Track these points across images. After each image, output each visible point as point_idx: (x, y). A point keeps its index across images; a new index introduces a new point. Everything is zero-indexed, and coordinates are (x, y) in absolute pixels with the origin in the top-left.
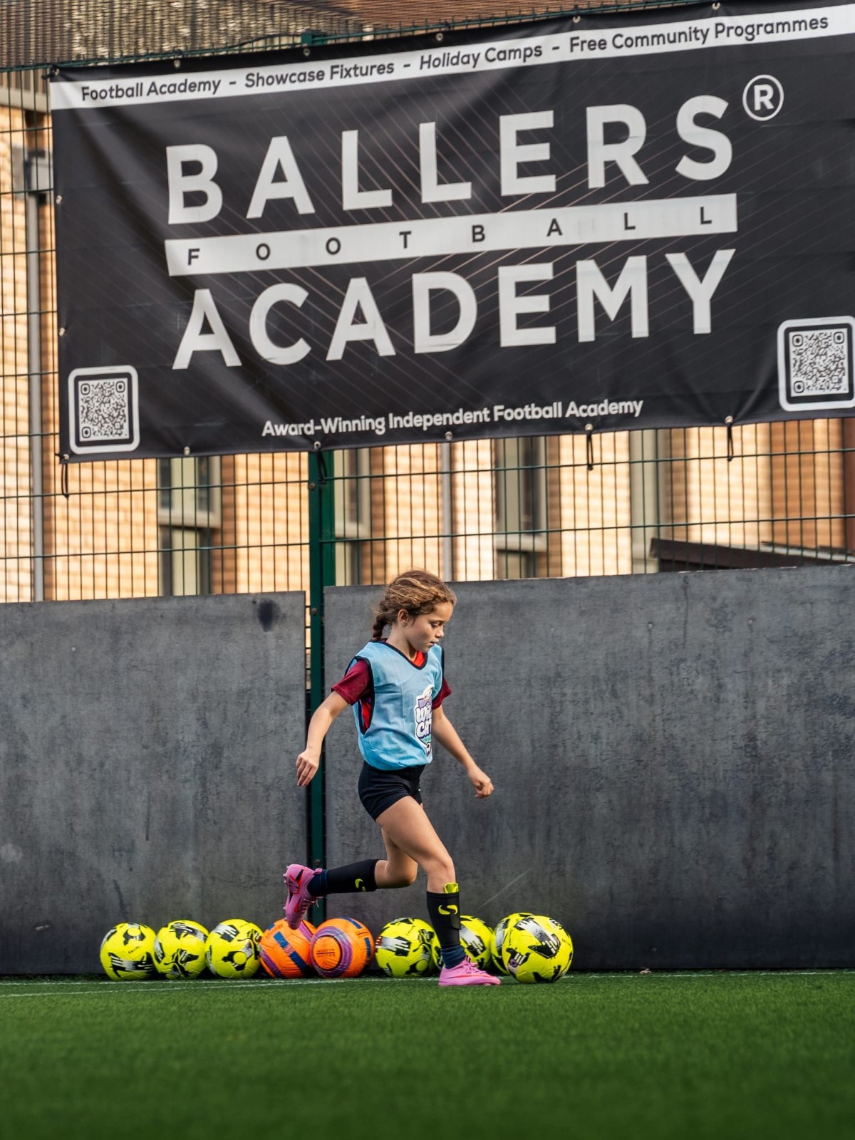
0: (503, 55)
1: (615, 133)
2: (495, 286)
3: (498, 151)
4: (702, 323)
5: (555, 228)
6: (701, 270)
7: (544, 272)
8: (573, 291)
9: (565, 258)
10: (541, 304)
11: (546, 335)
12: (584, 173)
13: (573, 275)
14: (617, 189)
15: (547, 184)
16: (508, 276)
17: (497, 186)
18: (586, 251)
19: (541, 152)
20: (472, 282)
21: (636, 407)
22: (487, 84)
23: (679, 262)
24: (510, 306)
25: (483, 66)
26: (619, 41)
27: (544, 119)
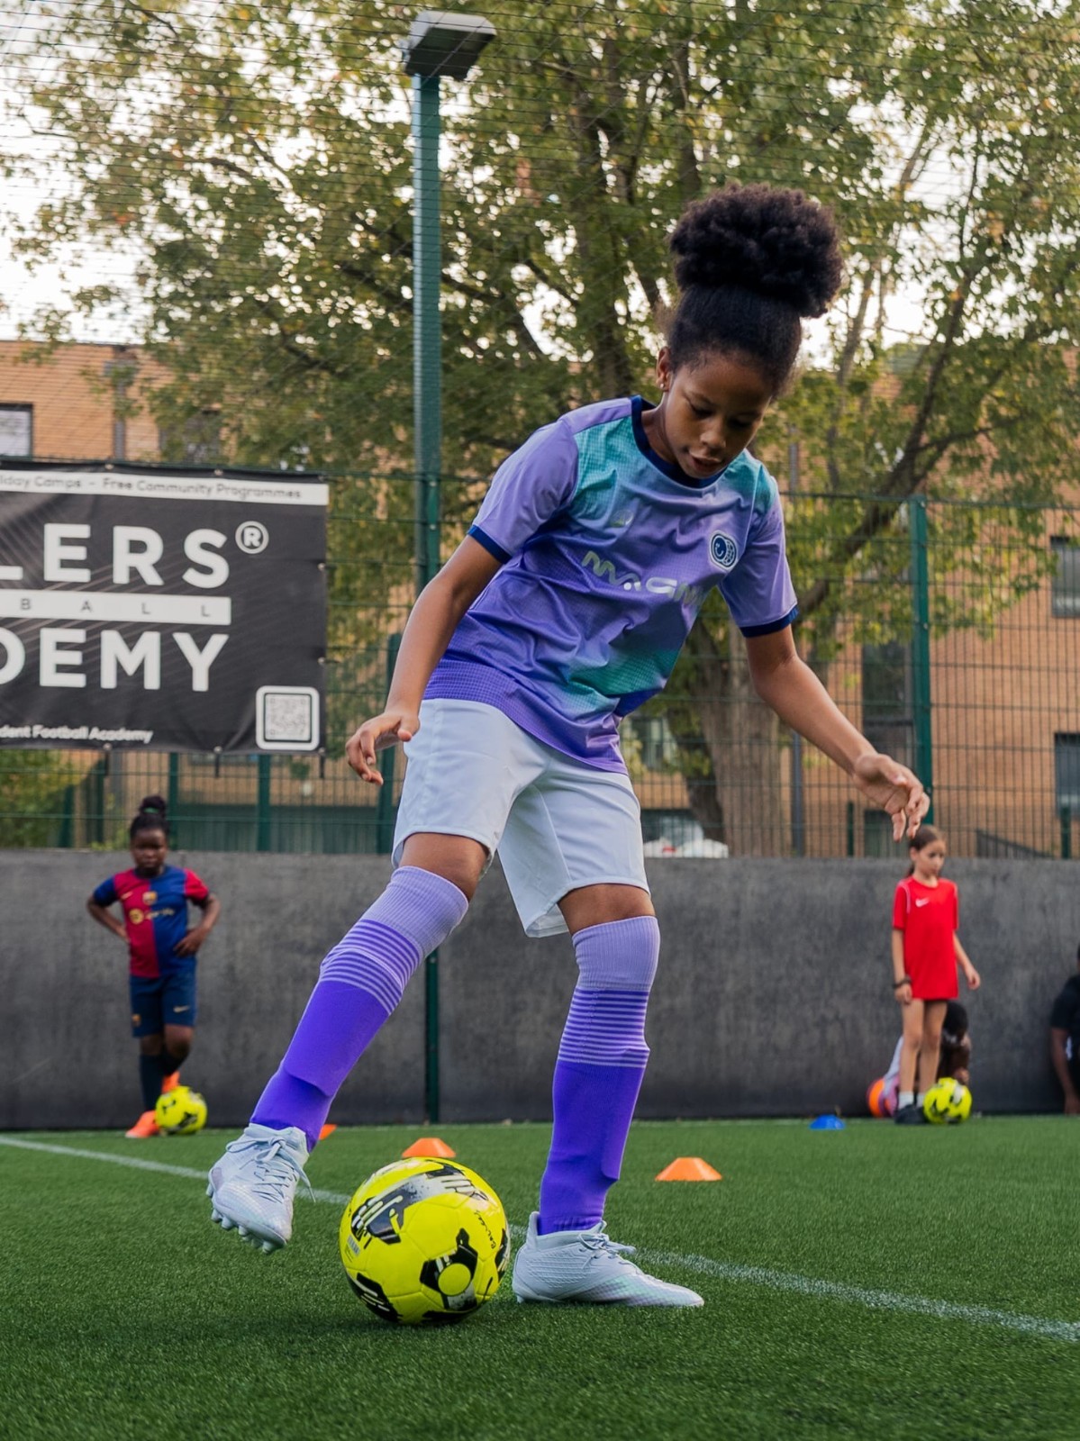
0: (49, 482)
1: (137, 547)
2: (37, 642)
3: (43, 548)
4: (200, 683)
5: (86, 606)
6: (201, 646)
7: (79, 636)
8: (98, 652)
9: (94, 629)
10: (75, 658)
11: (78, 681)
12: (110, 572)
13: (98, 641)
14: (136, 584)
15: (83, 575)
16: (49, 637)
17: (42, 573)
18: (111, 625)
19: (79, 553)
20: (21, 637)
21: (146, 736)
22: (38, 501)
23: (184, 641)
24: (50, 657)
25: (32, 488)
26: (143, 485)
27: (83, 531)
